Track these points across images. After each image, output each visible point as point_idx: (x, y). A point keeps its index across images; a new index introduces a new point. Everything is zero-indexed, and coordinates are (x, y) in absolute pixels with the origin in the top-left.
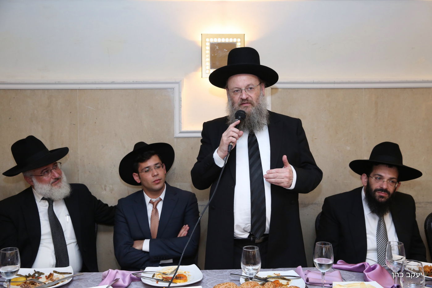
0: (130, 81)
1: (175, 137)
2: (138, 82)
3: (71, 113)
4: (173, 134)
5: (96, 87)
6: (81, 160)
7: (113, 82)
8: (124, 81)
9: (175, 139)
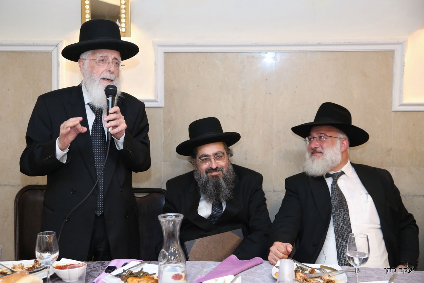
0: (341, 42)
1: (393, 110)
2: (350, 43)
3: (267, 80)
4: (391, 107)
5: (298, 50)
6: (276, 136)
7: (320, 43)
8: (334, 42)
9: (393, 113)
